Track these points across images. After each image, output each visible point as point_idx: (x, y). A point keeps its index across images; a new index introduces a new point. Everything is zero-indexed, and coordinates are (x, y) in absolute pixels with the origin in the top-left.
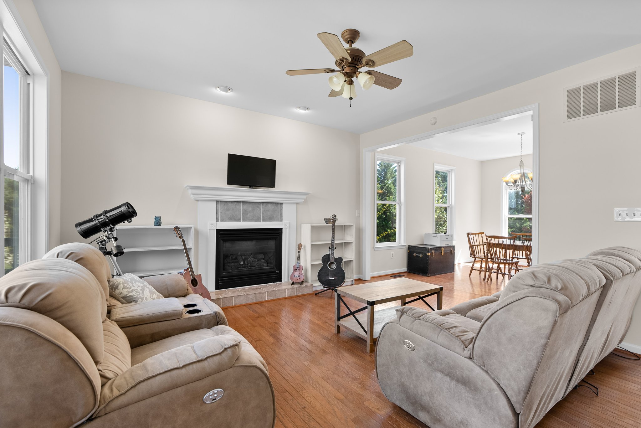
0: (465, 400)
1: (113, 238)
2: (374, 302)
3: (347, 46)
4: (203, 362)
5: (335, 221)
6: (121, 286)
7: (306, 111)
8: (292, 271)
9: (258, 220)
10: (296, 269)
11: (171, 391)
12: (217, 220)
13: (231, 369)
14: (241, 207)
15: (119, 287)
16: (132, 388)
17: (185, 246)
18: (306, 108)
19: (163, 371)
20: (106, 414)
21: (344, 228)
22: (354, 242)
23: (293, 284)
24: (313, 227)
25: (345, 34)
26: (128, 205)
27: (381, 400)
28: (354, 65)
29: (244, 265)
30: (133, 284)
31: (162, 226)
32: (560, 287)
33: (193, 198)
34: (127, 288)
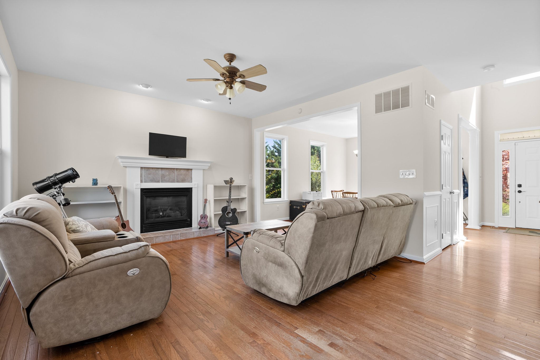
0: (281, 275)
1: (62, 193)
2: (248, 232)
3: (227, 64)
4: (127, 253)
5: (232, 182)
6: (71, 223)
7: (208, 102)
8: (199, 219)
9: (173, 181)
10: (203, 218)
11: (109, 267)
12: (141, 182)
13: (144, 258)
14: (160, 172)
15: (70, 223)
16: (86, 264)
17: (116, 200)
18: (208, 100)
19: (104, 256)
20: (72, 276)
21: (239, 188)
22: (247, 198)
23: (200, 228)
24: (215, 187)
25: (226, 56)
26: (72, 169)
27: (244, 288)
28: (232, 77)
29: (163, 215)
30: (79, 222)
31: (98, 186)
32: (323, 208)
33: (122, 165)
34: (75, 225)
